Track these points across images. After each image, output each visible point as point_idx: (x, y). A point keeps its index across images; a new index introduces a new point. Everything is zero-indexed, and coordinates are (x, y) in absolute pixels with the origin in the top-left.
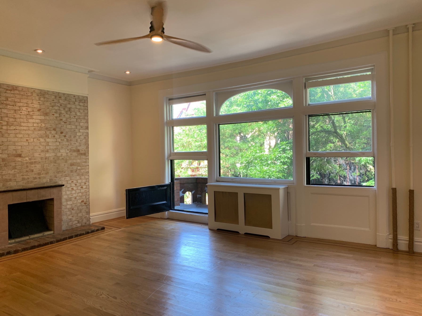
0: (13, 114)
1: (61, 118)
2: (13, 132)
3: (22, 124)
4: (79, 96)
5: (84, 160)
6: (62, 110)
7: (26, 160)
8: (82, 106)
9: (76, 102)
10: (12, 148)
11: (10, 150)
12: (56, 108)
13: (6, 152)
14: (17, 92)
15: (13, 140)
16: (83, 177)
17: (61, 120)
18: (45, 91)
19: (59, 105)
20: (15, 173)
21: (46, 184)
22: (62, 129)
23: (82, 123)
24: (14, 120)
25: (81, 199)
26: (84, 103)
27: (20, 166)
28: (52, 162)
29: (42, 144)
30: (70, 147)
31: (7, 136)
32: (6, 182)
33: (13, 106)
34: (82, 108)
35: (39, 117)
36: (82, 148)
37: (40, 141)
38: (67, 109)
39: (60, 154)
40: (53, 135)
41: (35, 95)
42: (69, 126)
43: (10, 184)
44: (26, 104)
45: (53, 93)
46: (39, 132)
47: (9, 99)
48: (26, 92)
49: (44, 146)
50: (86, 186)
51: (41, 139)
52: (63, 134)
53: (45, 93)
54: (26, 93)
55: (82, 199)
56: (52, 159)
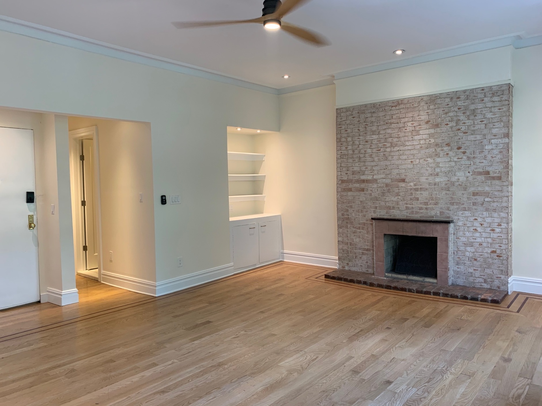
0: (397, 133)
1: (458, 127)
2: (397, 153)
3: (407, 143)
4: (491, 86)
5: (499, 188)
6: (461, 116)
7: (410, 186)
8: (496, 101)
9: (485, 99)
10: (395, 172)
11: (394, 174)
12: (451, 114)
13: (389, 176)
14: (402, 106)
15: (397, 162)
16: (495, 215)
17: (459, 129)
18: (437, 95)
19: (456, 109)
20: (398, 200)
21: (435, 218)
22: (460, 143)
23: (497, 129)
24: (398, 140)
25: (490, 248)
26: (502, 96)
27: (404, 193)
28: (443, 189)
29: (430, 165)
30: (472, 168)
31: (391, 159)
32: (389, 209)
33: (398, 123)
34: (497, 104)
35: (427, 132)
36: (496, 169)
37: (427, 162)
38: (468, 113)
39: (456, 178)
40: (446, 152)
41: (422, 104)
42: (472, 138)
43: (393, 212)
44: (411, 118)
45: (448, 95)
46: (427, 151)
47: (394, 117)
48: (412, 103)
49: (432, 168)
50: (501, 228)
51: (429, 159)
52: (462, 150)
53: (436, 98)
54: (413, 105)
55: (494, 248)
56: (443, 185)
